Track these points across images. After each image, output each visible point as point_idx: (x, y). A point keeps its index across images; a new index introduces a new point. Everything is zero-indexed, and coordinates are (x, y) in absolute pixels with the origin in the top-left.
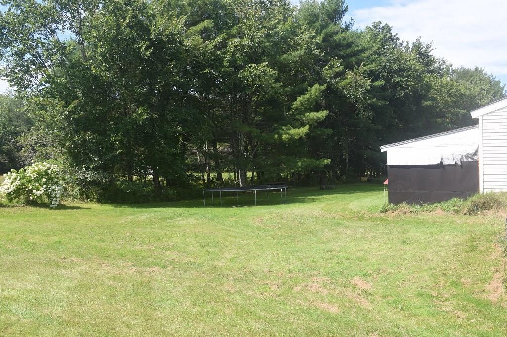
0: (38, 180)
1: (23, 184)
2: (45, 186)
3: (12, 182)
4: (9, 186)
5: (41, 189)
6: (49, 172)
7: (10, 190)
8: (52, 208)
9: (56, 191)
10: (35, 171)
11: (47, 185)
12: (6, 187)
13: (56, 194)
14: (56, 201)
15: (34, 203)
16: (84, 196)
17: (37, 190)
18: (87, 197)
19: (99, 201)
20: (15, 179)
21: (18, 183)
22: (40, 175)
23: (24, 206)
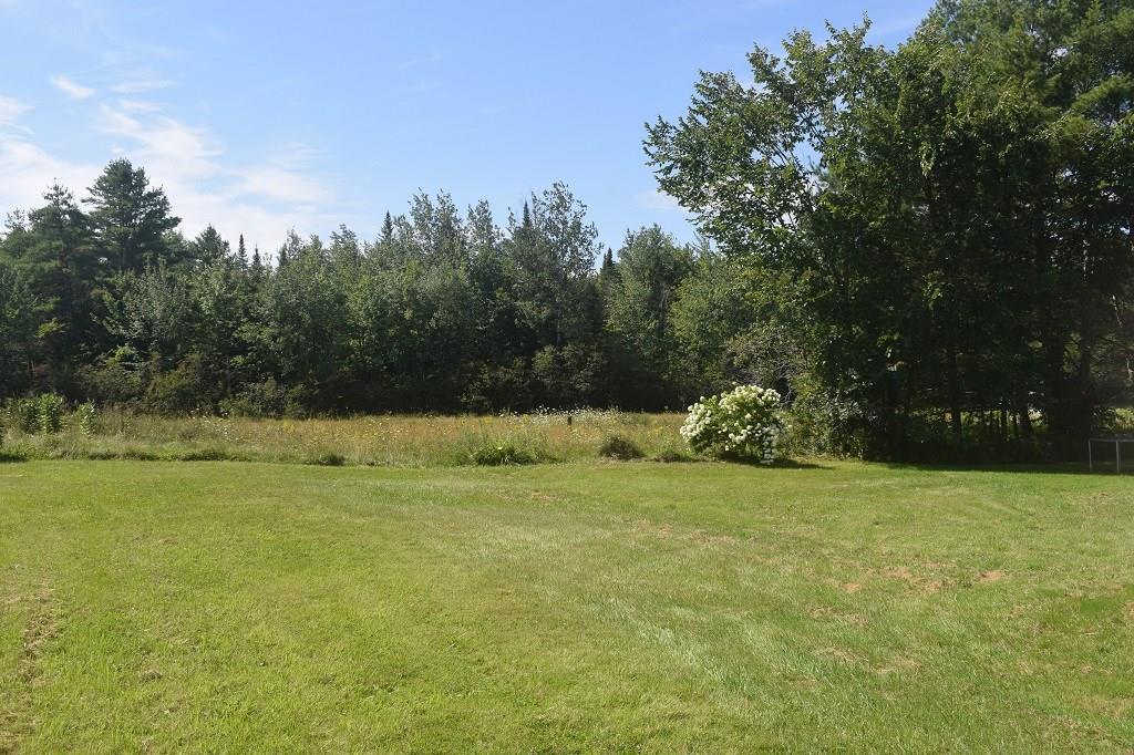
0: (739, 415)
1: (715, 424)
2: (749, 427)
3: (699, 420)
4: (692, 426)
5: (743, 431)
6: (761, 402)
7: (694, 434)
8: (765, 466)
9: (770, 436)
10: (735, 400)
11: (754, 425)
12: (689, 427)
13: (770, 442)
14: (771, 453)
15: (733, 456)
16: (841, 448)
17: (737, 433)
18: (847, 449)
19: (869, 457)
20: (703, 415)
21: (708, 420)
22: (743, 406)
23: (715, 461)
